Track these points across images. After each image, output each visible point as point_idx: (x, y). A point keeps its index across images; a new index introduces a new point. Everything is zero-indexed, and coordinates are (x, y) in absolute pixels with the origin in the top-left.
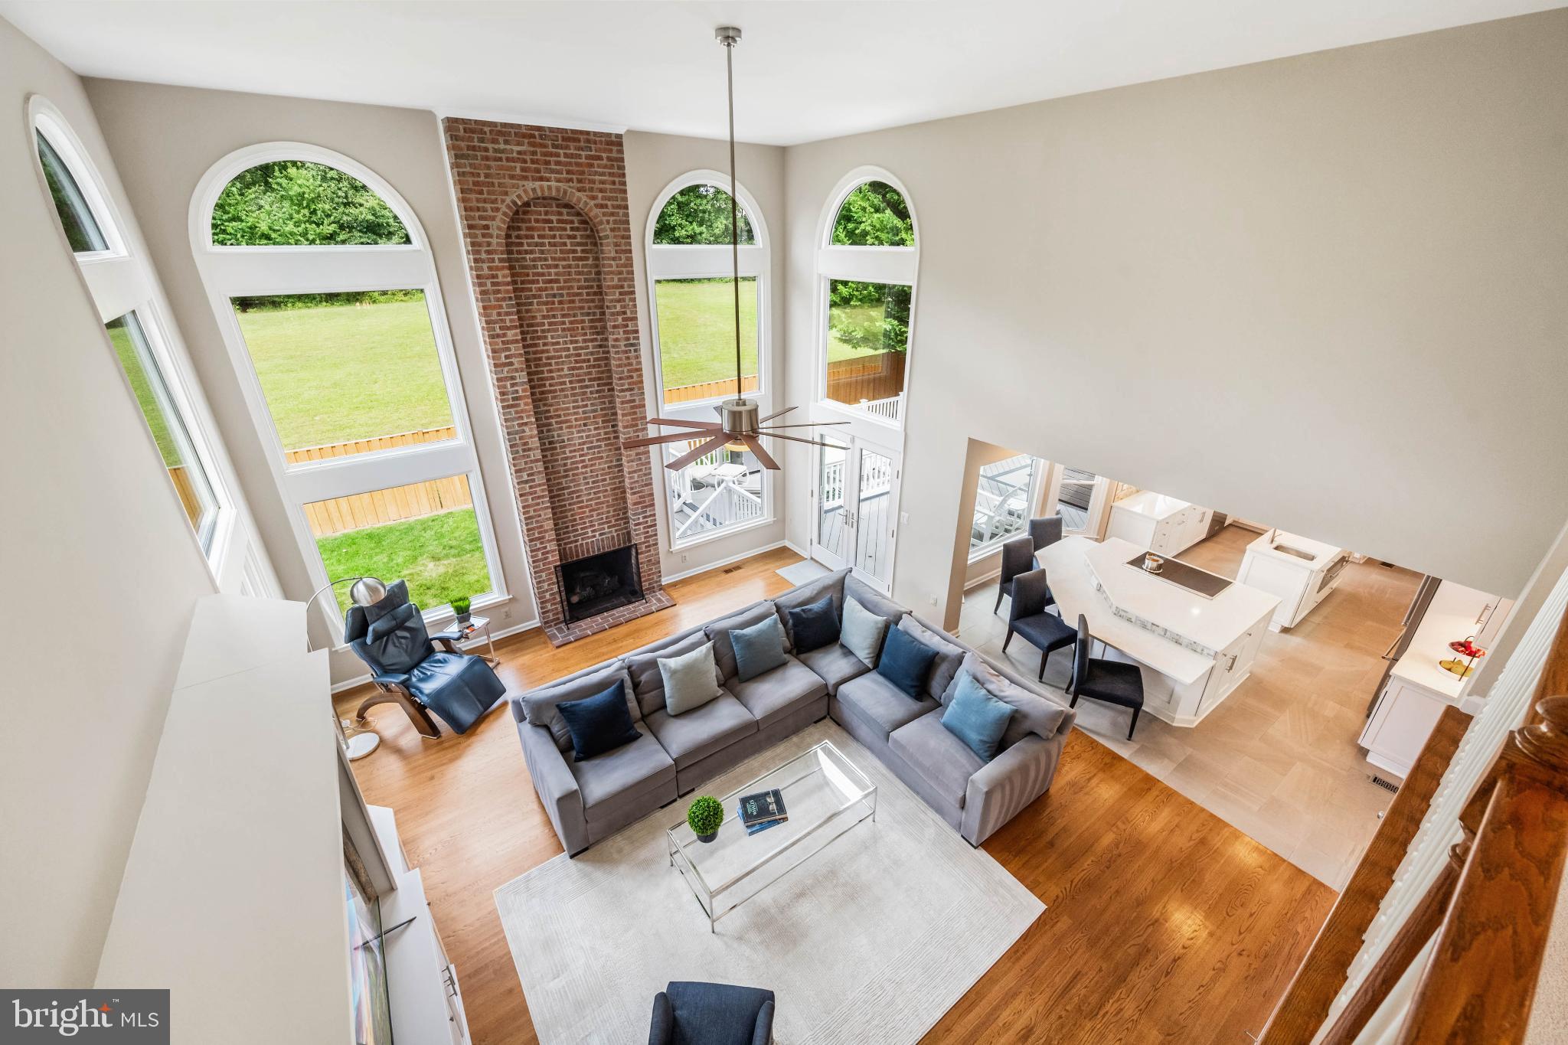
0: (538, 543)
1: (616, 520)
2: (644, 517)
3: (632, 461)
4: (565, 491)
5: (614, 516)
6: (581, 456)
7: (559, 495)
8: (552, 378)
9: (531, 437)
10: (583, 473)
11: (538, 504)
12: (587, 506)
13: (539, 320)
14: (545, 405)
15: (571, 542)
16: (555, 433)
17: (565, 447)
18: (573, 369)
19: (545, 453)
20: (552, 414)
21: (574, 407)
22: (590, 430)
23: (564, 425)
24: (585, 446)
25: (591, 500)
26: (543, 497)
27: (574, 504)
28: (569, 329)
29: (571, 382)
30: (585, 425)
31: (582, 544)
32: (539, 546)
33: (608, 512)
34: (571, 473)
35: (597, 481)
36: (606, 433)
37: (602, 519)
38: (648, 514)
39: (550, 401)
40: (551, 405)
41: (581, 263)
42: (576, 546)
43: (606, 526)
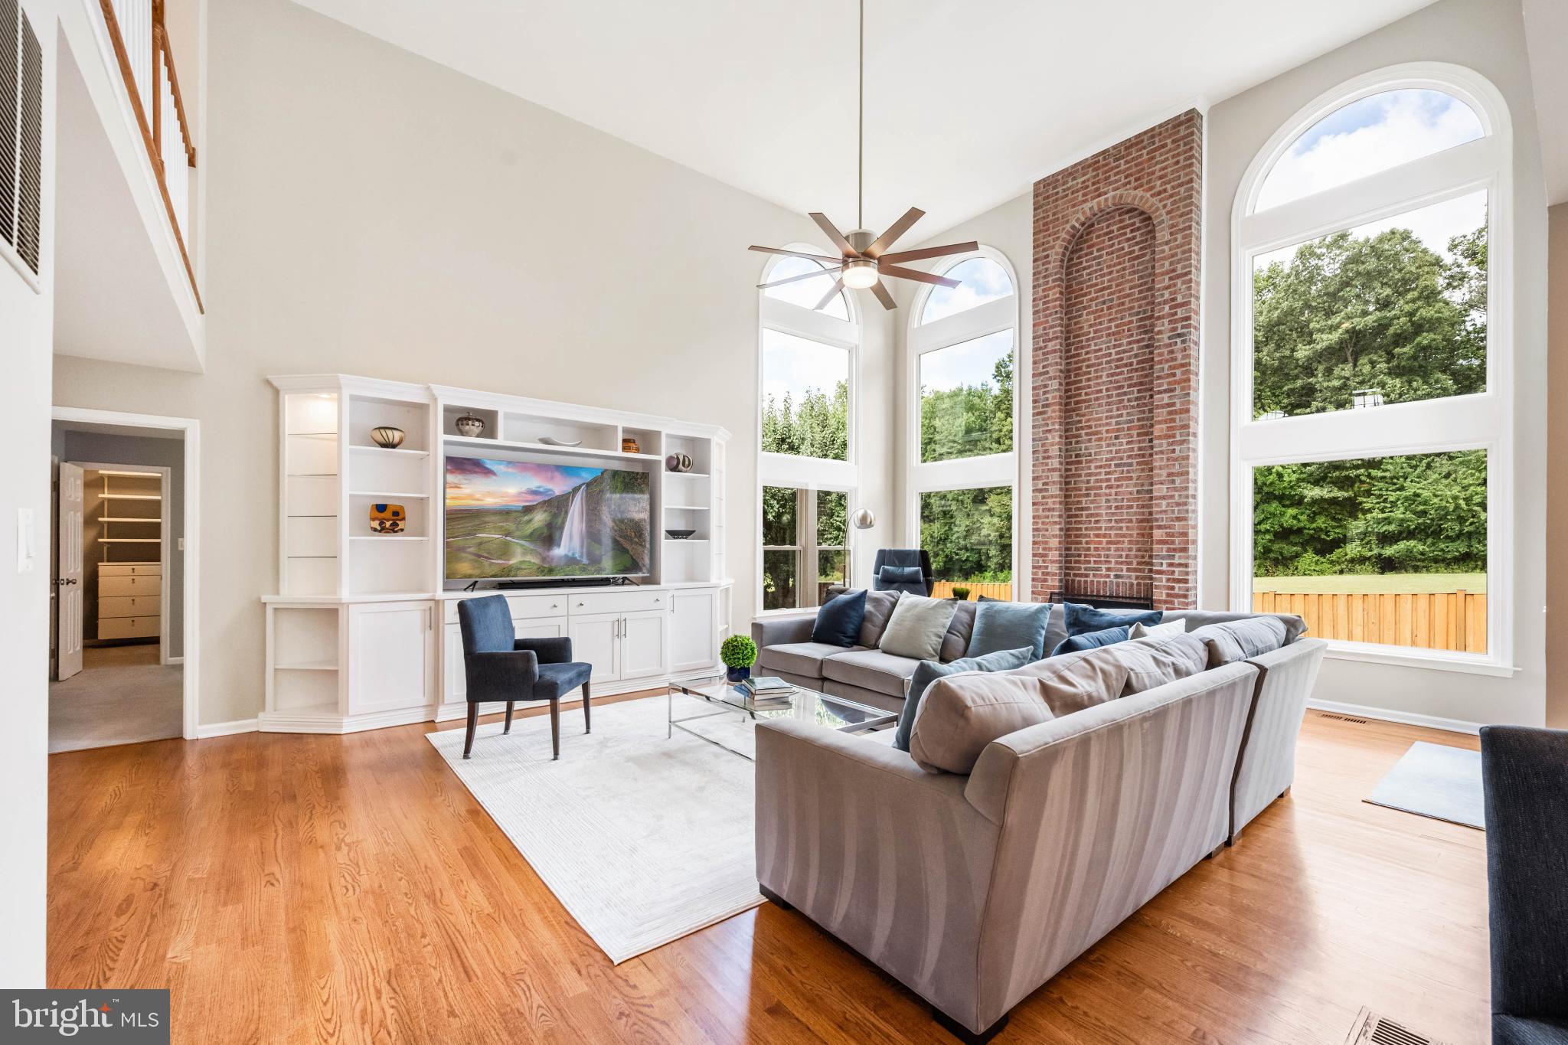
0: (1041, 559)
1: (1139, 563)
2: (1171, 565)
3: (1162, 483)
4: (1084, 513)
5: (1136, 557)
6: (1107, 473)
7: (1076, 516)
8: (1089, 387)
9: (1052, 445)
10: (1106, 495)
11: (1047, 517)
12: (1105, 536)
13: (1085, 330)
14: (1077, 415)
15: (1081, 575)
16: (1083, 446)
17: (1090, 461)
18: (1112, 375)
19: (1069, 467)
20: (1083, 424)
21: (1107, 418)
22: (1121, 444)
23: (1093, 437)
24: (1113, 463)
25: (1111, 528)
26: (1053, 510)
27: (1092, 529)
28: (1114, 334)
29: (1107, 390)
30: (1117, 438)
31: (1092, 582)
32: (1041, 564)
33: (1130, 550)
34: (1092, 492)
35: (1121, 507)
36: (1140, 449)
37: (1121, 556)
38: (1177, 561)
39: (1084, 411)
40: (1084, 415)
41: (1136, 262)
42: (1086, 582)
43: (1125, 567)
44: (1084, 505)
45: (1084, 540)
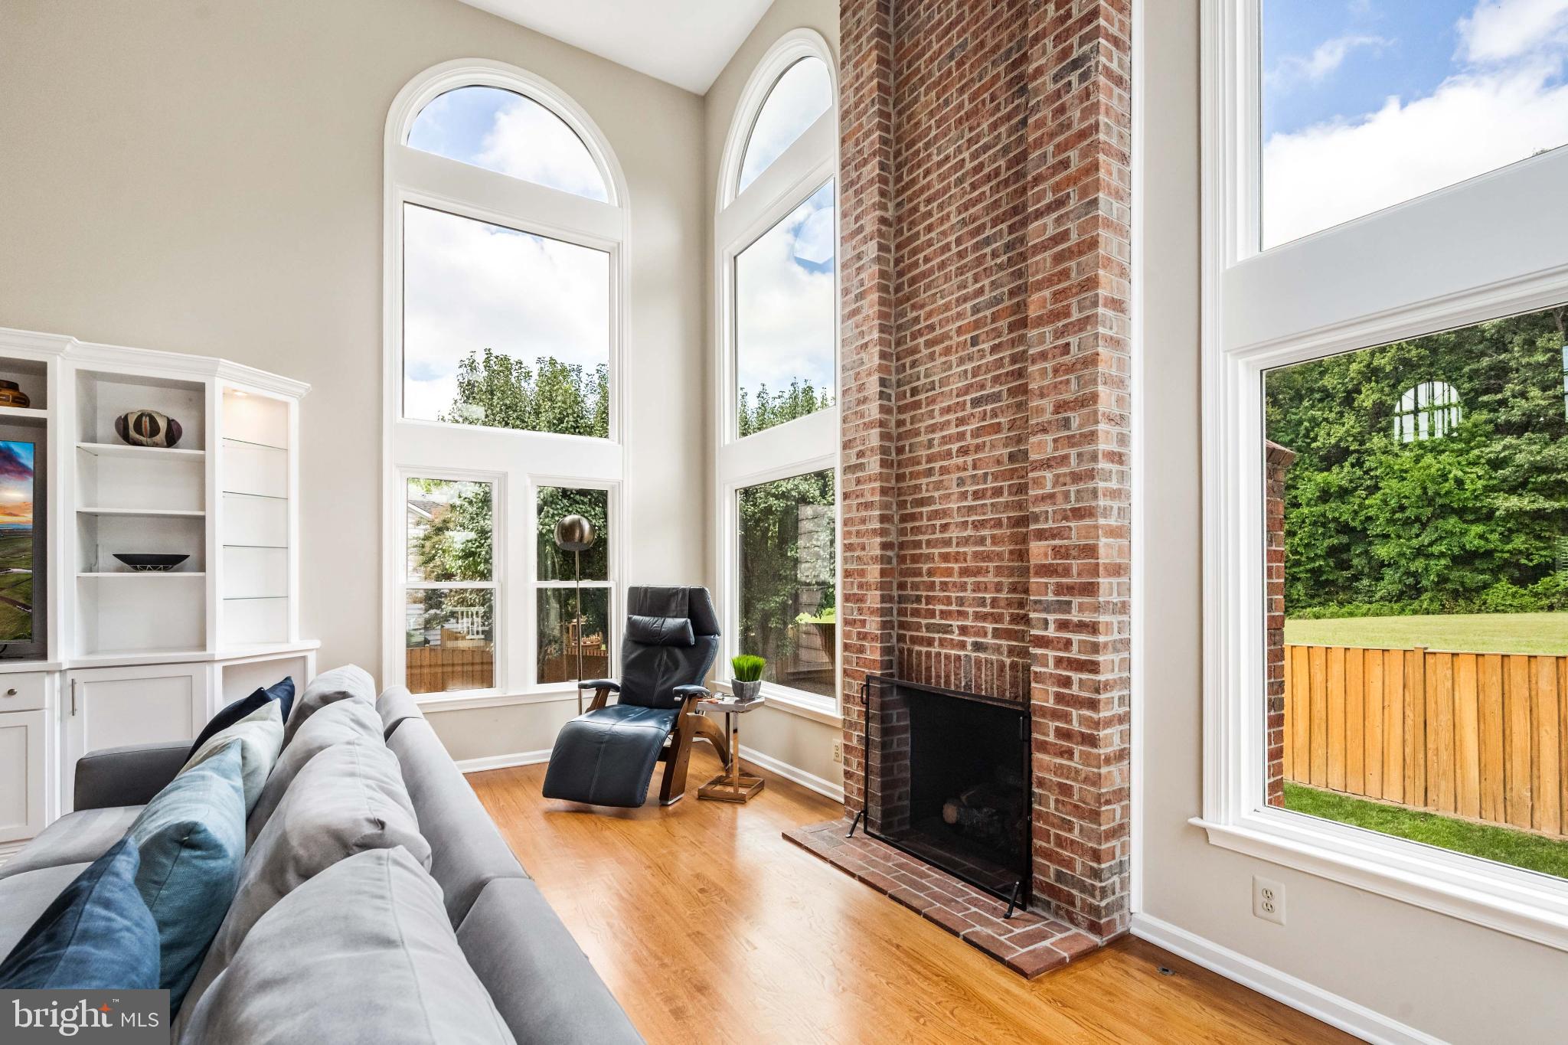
1: (1010, 619)
2: (1063, 625)
3: (1044, 431)
4: (925, 510)
5: (1009, 604)
6: (960, 422)
7: (913, 517)
8: (930, 244)
10: (958, 468)
11: (863, 521)
12: (957, 558)
13: (924, 126)
14: (914, 307)
15: (921, 642)
16: (923, 369)
17: (934, 400)
20: (922, 325)
21: (958, 302)
22: (982, 354)
23: (938, 349)
24: (969, 398)
25: (967, 541)
27: (937, 543)
28: (968, 117)
29: (959, 242)
30: (974, 342)
31: (938, 654)
33: (998, 587)
34: (937, 465)
35: (983, 494)
36: (1010, 360)
37: (983, 602)
38: (1075, 616)
39: (922, 296)
40: (922, 306)
43: (990, 626)
44: (925, 494)
45: (925, 567)
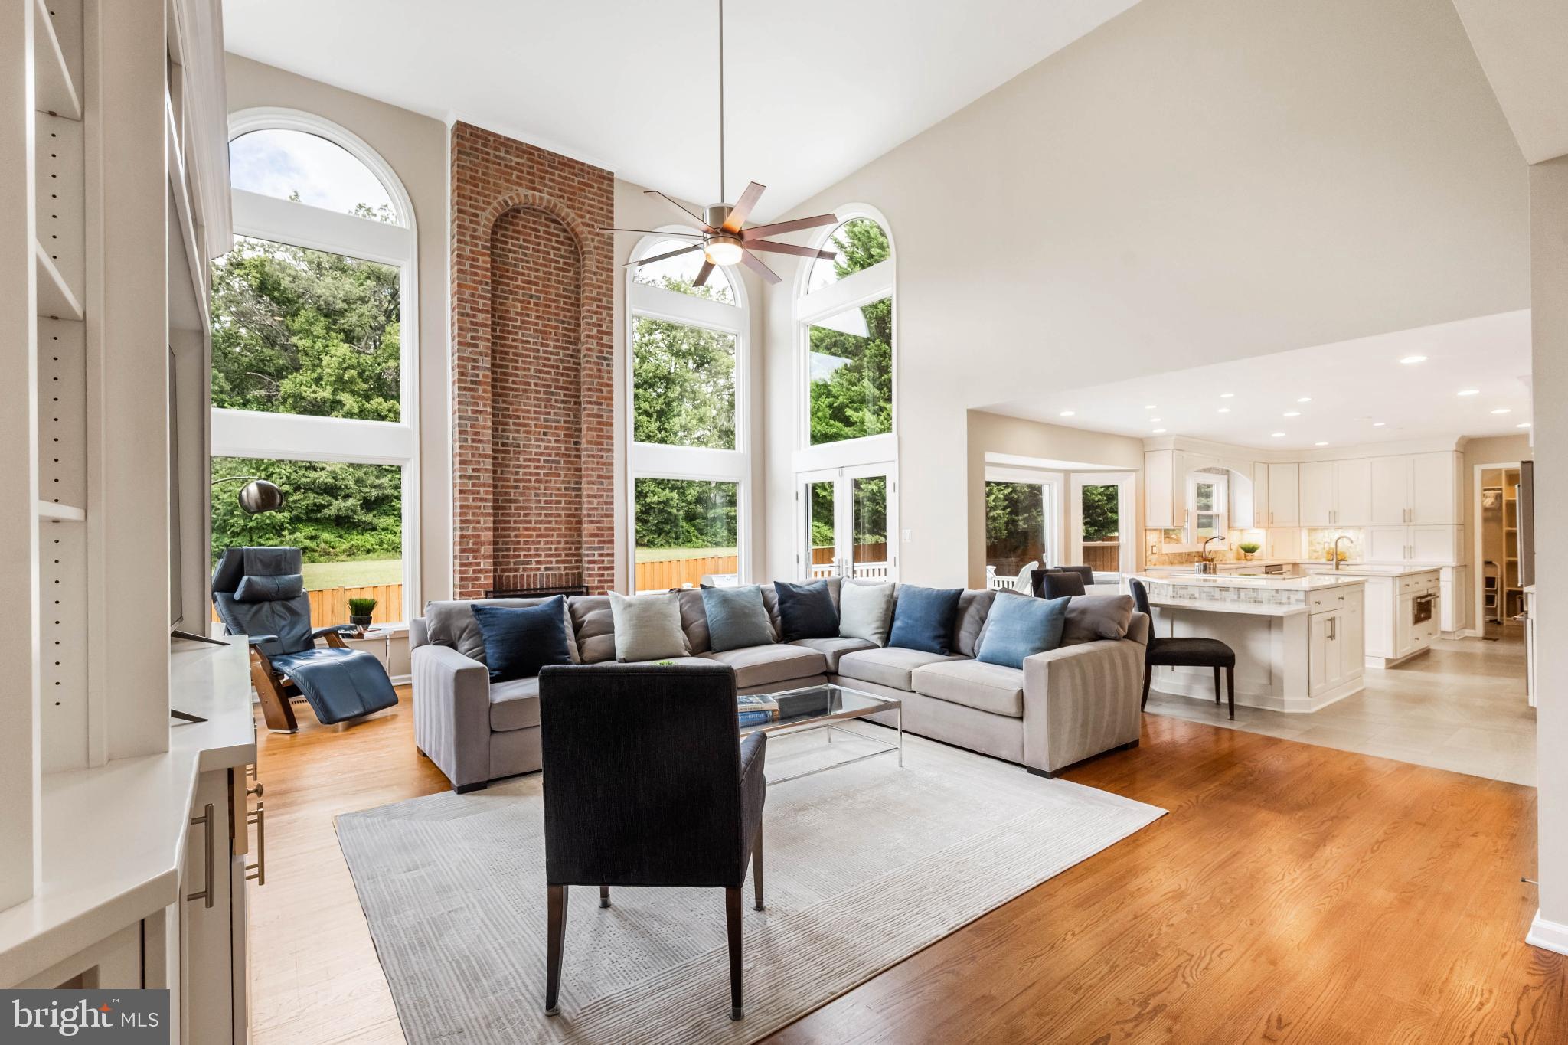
0: (471, 555)
1: (566, 555)
2: (601, 555)
3: (593, 483)
4: (513, 505)
5: (564, 549)
6: (536, 467)
7: (504, 508)
8: (517, 376)
9: (484, 428)
10: (535, 488)
11: (479, 508)
12: (534, 529)
13: (512, 315)
14: (504, 401)
15: (510, 570)
16: (511, 435)
17: (519, 453)
18: (540, 371)
19: (496, 455)
20: (511, 413)
21: (536, 412)
22: (549, 441)
23: (522, 429)
24: (542, 458)
25: (541, 522)
26: (486, 500)
27: (520, 522)
28: (541, 332)
29: (536, 385)
30: (545, 434)
31: (522, 576)
32: (471, 560)
33: (559, 543)
34: (521, 485)
35: (550, 502)
36: (566, 449)
37: (550, 549)
38: (605, 552)
39: (511, 399)
40: (511, 404)
41: (561, 273)
42: (515, 577)
43: (554, 560)
44: (512, 497)
45: (513, 534)
